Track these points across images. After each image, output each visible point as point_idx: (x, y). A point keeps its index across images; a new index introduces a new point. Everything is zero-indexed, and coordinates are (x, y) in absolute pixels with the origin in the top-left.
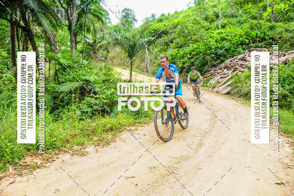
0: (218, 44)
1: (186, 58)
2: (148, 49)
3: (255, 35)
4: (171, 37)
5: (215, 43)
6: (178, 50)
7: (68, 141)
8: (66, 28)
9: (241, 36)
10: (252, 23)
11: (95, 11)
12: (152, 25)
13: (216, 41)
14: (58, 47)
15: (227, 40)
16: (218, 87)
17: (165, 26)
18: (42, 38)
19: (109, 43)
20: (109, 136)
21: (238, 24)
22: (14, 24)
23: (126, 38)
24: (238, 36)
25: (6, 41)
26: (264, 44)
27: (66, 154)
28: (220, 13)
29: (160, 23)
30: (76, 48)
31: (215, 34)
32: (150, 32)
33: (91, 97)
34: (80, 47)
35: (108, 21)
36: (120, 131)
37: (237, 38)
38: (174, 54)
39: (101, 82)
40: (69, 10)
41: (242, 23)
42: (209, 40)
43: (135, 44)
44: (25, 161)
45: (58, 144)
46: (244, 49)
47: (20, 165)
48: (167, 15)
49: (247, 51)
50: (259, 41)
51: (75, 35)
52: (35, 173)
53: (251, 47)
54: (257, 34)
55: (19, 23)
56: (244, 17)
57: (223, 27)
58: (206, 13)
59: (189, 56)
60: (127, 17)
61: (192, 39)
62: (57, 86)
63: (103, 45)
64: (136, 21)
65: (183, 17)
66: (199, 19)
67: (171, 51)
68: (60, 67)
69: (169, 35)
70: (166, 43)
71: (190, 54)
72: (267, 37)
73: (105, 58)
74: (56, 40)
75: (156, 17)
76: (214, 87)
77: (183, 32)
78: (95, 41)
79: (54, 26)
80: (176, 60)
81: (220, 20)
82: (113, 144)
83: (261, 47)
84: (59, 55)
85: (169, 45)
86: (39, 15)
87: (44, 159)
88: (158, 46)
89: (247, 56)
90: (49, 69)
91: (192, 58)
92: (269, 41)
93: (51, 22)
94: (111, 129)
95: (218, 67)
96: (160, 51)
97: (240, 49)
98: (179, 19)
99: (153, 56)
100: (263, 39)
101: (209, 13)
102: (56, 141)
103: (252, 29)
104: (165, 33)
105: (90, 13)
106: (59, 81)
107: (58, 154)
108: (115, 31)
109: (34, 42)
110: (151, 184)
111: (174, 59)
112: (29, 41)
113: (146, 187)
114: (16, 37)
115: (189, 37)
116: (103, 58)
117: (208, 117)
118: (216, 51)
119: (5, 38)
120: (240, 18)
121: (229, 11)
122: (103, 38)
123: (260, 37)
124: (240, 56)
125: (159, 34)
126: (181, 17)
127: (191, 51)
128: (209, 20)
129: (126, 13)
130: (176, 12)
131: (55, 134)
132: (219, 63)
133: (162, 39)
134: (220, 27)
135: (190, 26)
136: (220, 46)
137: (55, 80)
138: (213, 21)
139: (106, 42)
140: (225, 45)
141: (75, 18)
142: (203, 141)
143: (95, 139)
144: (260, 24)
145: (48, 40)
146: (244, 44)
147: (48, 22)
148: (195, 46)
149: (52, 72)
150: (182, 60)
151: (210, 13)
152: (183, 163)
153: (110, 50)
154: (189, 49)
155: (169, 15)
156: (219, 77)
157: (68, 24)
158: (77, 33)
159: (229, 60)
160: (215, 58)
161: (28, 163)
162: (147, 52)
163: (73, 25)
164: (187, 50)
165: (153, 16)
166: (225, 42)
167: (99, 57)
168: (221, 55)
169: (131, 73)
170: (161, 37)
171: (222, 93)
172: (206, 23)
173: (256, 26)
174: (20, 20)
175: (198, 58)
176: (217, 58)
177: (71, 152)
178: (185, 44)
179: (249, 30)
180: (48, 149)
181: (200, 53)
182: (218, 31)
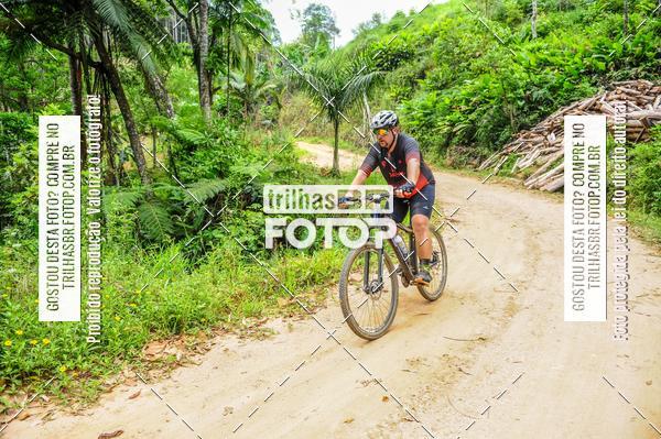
0: (533, 76)
1: (457, 111)
2: (367, 95)
3: (621, 49)
4: (421, 65)
5: (524, 75)
6: (438, 95)
8: (187, 59)
9: (586, 54)
10: (612, 22)
11: (248, 16)
12: (375, 39)
13: (528, 69)
14: (170, 103)
15: (551, 64)
16: (536, 176)
17: (405, 40)
18: (137, 84)
19: (280, 87)
20: (310, 295)
21: (577, 25)
22: (78, 60)
23: (322, 75)
24: (580, 54)
26: (643, 70)
27: (227, 336)
28: (534, 3)
29: (394, 35)
30: (211, 103)
31: (524, 52)
33: (254, 210)
34: (217, 98)
35: (272, 37)
36: (332, 285)
37: (577, 59)
38: (430, 104)
39: (273, 176)
40: (193, 20)
41: (587, 22)
42: (511, 67)
44: (150, 351)
45: (210, 315)
46: (594, 85)
47: (143, 361)
48: (407, 15)
49: (601, 89)
50: (631, 63)
51: (209, 75)
53: (610, 78)
54: (625, 48)
55: (89, 56)
56: (593, 7)
57: (542, 35)
59: (464, 108)
60: (318, 27)
61: (471, 67)
63: (266, 91)
64: (338, 32)
65: (447, 17)
66: (486, 20)
67: (423, 98)
68: (180, 146)
69: (415, 62)
70: (409, 78)
71: (468, 101)
72: (650, 54)
73: (273, 121)
74: (167, 87)
75: (382, 21)
76: (526, 177)
77: (448, 53)
78: (250, 85)
79: (162, 58)
80: (433, 116)
81: (535, 18)
82: (321, 313)
83: (637, 78)
84: (175, 120)
85: (416, 83)
86: (132, 37)
87: (187, 348)
88: (392, 87)
89: (602, 101)
90: (154, 151)
91: (471, 112)
92: (655, 61)
93: (155, 48)
94: (313, 280)
95: (533, 130)
96: (397, 99)
97: (585, 85)
98: (436, 23)
100: (642, 59)
101: (507, 5)
102: (203, 309)
104: (407, 56)
105: (238, 23)
107: (212, 337)
108: (291, 57)
109: (123, 95)
111: (430, 114)
112: (112, 95)
114: (84, 85)
115: (464, 64)
116: (268, 122)
118: (528, 92)
119: (57, 88)
120: (583, 12)
122: (266, 76)
123: (633, 55)
124: (586, 102)
125: (394, 59)
126: (442, 16)
127: (469, 94)
128: (508, 20)
129: (314, 15)
130: (428, 6)
131: (201, 294)
132: (535, 121)
133: (400, 69)
134: (535, 35)
135: (465, 38)
136: (536, 79)
137: (170, 176)
138: (517, 21)
139: (274, 86)
140: (549, 77)
141: (206, 36)
142: (517, 302)
143: (282, 302)
144: (632, 23)
145: (150, 89)
146: (595, 72)
147: (150, 49)
148: (478, 83)
149: (162, 159)
150: (448, 117)
151: (511, 3)
153: (282, 102)
154: (464, 92)
155: (412, 13)
156: (538, 152)
157: (191, 51)
158: (212, 70)
159: (559, 112)
160: (526, 109)
161: (158, 356)
162: (367, 103)
163: (202, 54)
164: (461, 92)
165: (377, 18)
166: (548, 69)
167: (258, 118)
168: (539, 102)
169: (336, 153)
170: (396, 66)
171: (545, 190)
172: (501, 30)
173: (622, 27)
174: (91, 48)
175: (485, 112)
176: (531, 109)
177: (237, 331)
178: (453, 79)
179: (604, 39)
180: (191, 326)
181: (490, 98)
182: (530, 46)
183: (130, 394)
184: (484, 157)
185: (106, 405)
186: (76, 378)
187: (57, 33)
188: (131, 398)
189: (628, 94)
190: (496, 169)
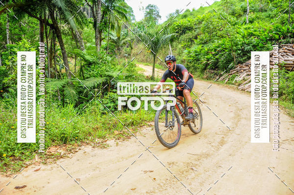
0: (245, 40)
1: (210, 54)
2: (171, 46)
3: (286, 30)
4: (196, 33)
5: (242, 39)
6: (202, 46)
7: (90, 134)
8: (91, 25)
9: (270, 31)
10: (283, 17)
11: (119, 8)
12: (176, 21)
13: (243, 37)
14: (83, 44)
15: (255, 35)
16: (244, 85)
17: (189, 21)
18: (69, 35)
19: (133, 40)
20: (130, 129)
21: (267, 18)
22: (43, 22)
23: (149, 34)
24: (267, 31)
25: (36, 38)
27: (88, 146)
28: (248, 8)
29: (184, 19)
30: (100, 45)
31: (242, 29)
32: (174, 28)
33: (114, 92)
34: (104, 43)
35: (132, 18)
36: (141, 126)
38: (198, 50)
39: (124, 77)
40: (95, 8)
41: (272, 18)
42: (235, 35)
43: (158, 40)
44: (50, 150)
45: (81, 136)
47: (45, 155)
48: (191, 11)
50: (290, 37)
51: (100, 32)
52: (58, 162)
53: (281, 42)
54: (288, 29)
55: (48, 21)
56: (275, 11)
57: (251, 22)
58: (233, 7)
59: (213, 53)
60: (152, 14)
61: (218, 35)
62: (82, 81)
63: (126, 41)
64: (160, 17)
65: (209, 12)
66: (226, 13)
67: (196, 48)
68: (85, 63)
69: (193, 31)
70: (190, 39)
71: (215, 50)
73: (129, 55)
74: (82, 37)
75: (180, 13)
76: (239, 85)
77: (208, 28)
78: (119, 38)
79: (80, 23)
80: (200, 56)
81: (248, 15)
82: (133, 139)
83: (293, 43)
84: (85, 51)
85: (193, 41)
86: (66, 13)
87: (67, 150)
88: (182, 42)
90: (75, 66)
91: (217, 54)
93: (77, 19)
94: (132, 124)
95: (244, 64)
96: (184, 48)
97: (269, 45)
98: (204, 15)
99: (177, 52)
101: (236, 8)
102: (78, 133)
103: (283, 23)
104: (189, 29)
105: (115, 10)
106: (84, 77)
107: (80, 146)
108: (139, 27)
109: (61, 39)
110: (169, 179)
111: (198, 55)
112: (57, 38)
113: (164, 182)
114: (45, 35)
115: (215, 33)
116: (127, 55)
117: (232, 115)
118: (243, 47)
119: (35, 35)
120: (270, 13)
121: (258, 5)
122: (127, 35)
123: (291, 32)
125: (184, 30)
126: (206, 12)
127: (216, 47)
128: (236, 15)
129: (150, 9)
130: (201, 7)
131: (78, 126)
132: (245, 60)
133: (186, 35)
134: (248, 22)
135: (215, 21)
136: (247, 41)
137: (80, 76)
138: (240, 15)
139: (129, 39)
140: (253, 41)
141: (100, 15)
142: (225, 139)
143: (116, 132)
144: (292, 18)
145: (74, 37)
146: (274, 40)
147: (75, 19)
148: (220, 42)
149: (78, 68)
150: (206, 57)
151: (238, 7)
152: (203, 160)
153: (133, 46)
154: (214, 46)
155: (193, 10)
156: (246, 74)
157: (93, 22)
158: (101, 30)
160: (241, 54)
161: (53, 153)
162: (171, 49)
163: (98, 23)
164: (212, 46)
166: (252, 37)
167: (122, 53)
168: (248, 52)
169: (153, 69)
170: (185, 33)
171: (247, 91)
172: (232, 18)
173: (287, 20)
174: (49, 18)
175: (223, 55)
176: (244, 55)
177: (93, 144)
178: (210, 40)
179: (279, 25)
180: (71, 141)
181: (226, 49)
182: (245, 26)
183: (35, 169)
184: (221, 75)
185: (23, 174)
186: (13, 160)
187: (35, 11)
188: (35, 171)
189: (288, 50)
190: (226, 81)
